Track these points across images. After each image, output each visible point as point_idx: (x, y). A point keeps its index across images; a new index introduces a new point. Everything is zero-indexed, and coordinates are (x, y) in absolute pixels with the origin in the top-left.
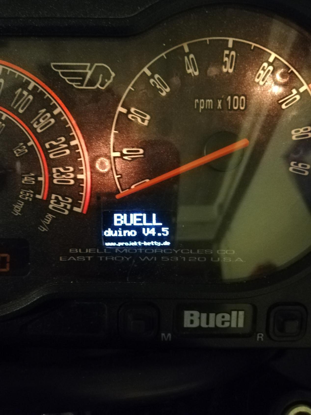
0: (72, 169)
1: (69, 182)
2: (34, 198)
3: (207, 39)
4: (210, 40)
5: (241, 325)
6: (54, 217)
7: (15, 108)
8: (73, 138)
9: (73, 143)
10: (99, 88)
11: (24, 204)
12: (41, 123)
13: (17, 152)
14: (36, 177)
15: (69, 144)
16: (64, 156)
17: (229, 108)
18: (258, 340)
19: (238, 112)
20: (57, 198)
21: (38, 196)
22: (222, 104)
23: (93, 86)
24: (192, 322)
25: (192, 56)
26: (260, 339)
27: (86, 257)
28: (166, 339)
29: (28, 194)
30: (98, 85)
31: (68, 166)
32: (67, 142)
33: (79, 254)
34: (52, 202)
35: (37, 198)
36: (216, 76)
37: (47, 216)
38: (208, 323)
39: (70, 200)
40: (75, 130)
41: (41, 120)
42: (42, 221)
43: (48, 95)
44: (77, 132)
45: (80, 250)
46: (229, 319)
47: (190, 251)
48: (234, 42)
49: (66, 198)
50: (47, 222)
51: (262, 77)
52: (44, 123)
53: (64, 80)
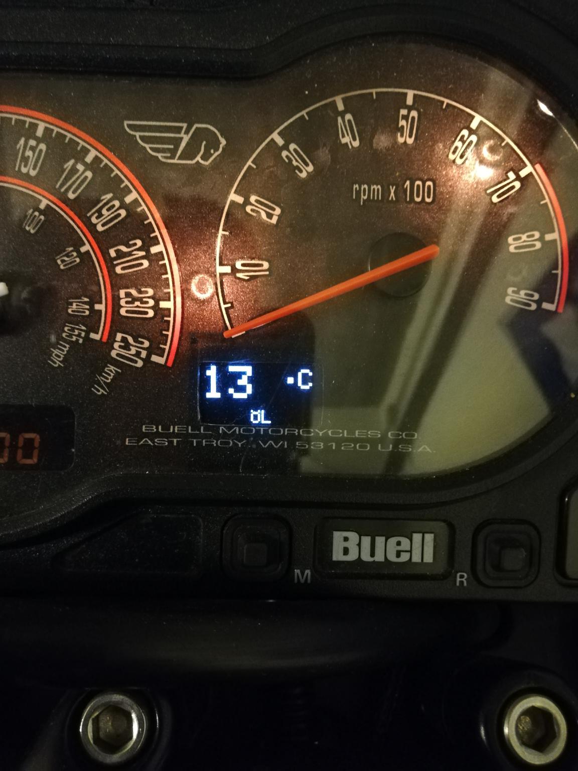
0: (151, 292)
1: (146, 313)
2: (87, 338)
3: (374, 91)
4: (377, 93)
5: (429, 558)
6: (119, 371)
7: (63, 190)
8: (155, 242)
9: (154, 250)
11: (69, 347)
12: (104, 217)
13: (63, 261)
14: (91, 304)
15: (148, 251)
16: (139, 270)
17: (408, 199)
18: (458, 584)
19: (421, 206)
20: (124, 340)
21: (93, 336)
22: (395, 192)
23: (192, 159)
24: (346, 551)
25: (348, 117)
26: (462, 582)
27: (170, 439)
28: (302, 581)
29: (76, 332)
30: (198, 158)
31: (146, 287)
32: (145, 247)
33: (158, 435)
34: (116, 345)
35: (93, 340)
36: (388, 149)
37: (108, 370)
38: (373, 554)
39: (147, 344)
40: (159, 229)
41: (104, 211)
42: (99, 377)
43: (117, 171)
44: (162, 232)
45: (160, 427)
46: (409, 549)
47: (343, 433)
48: (415, 96)
49: (140, 339)
50: (107, 379)
51: (459, 152)
52: (109, 216)
53: (145, 148)
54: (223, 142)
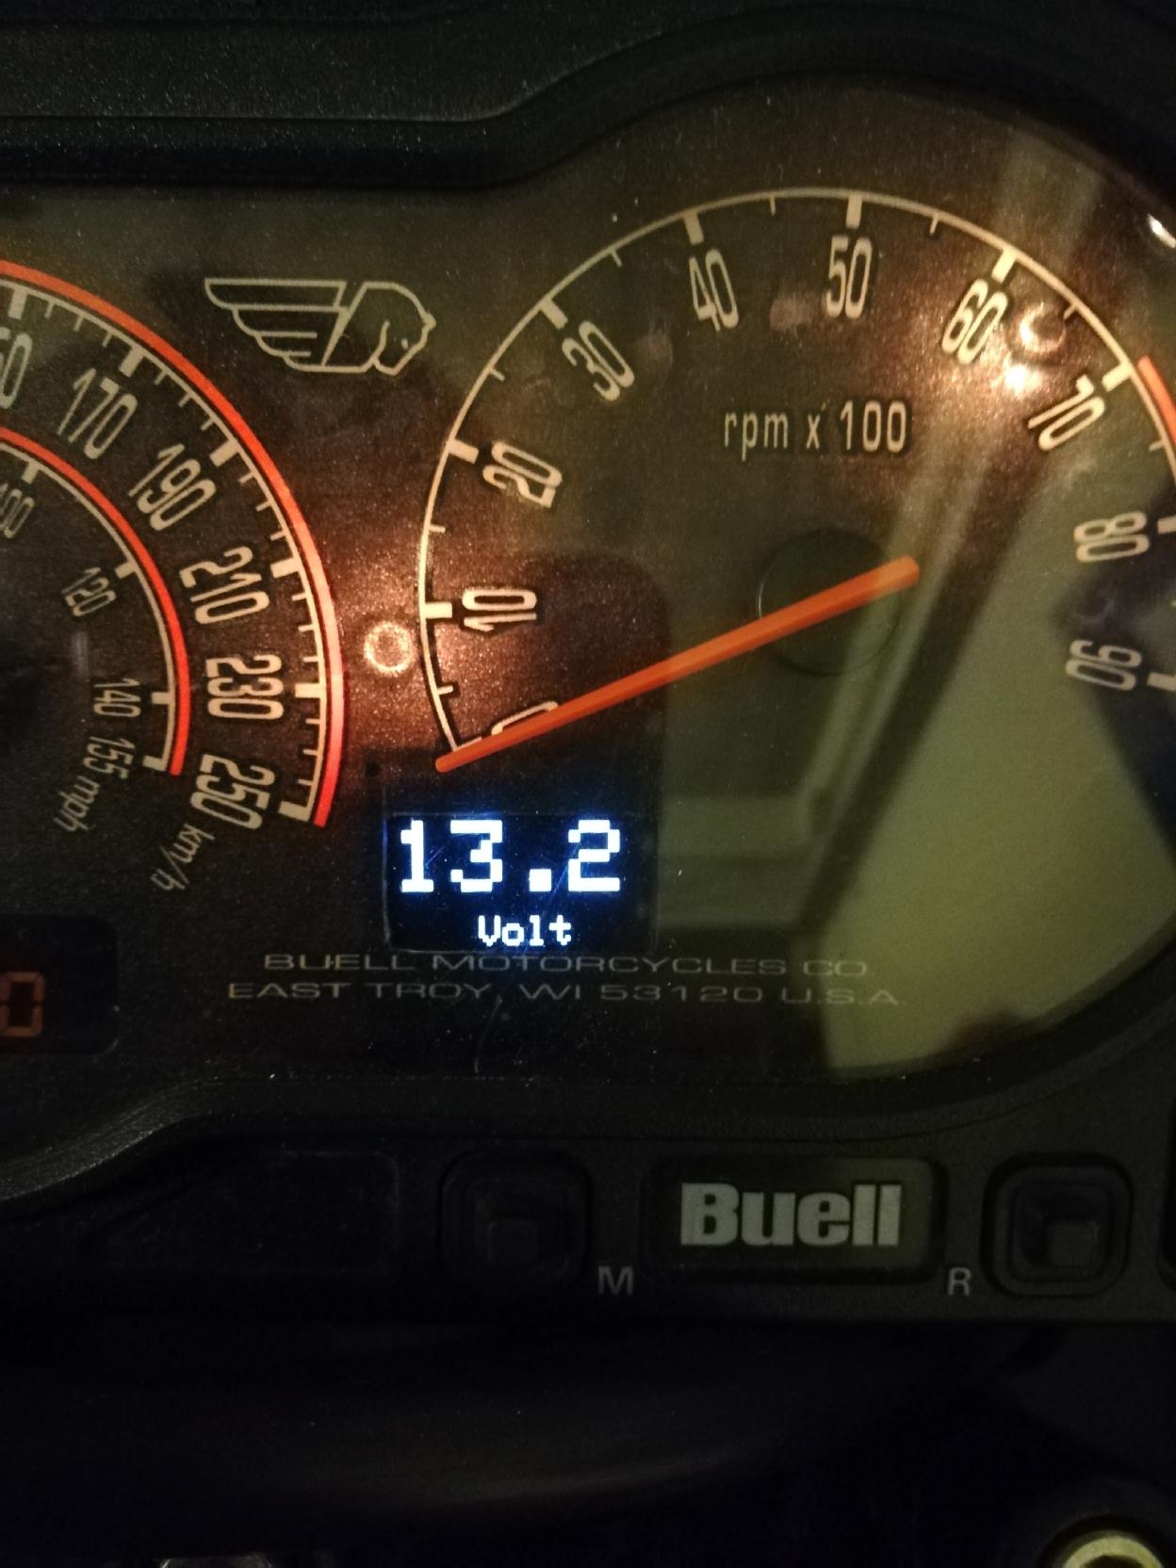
0: (275, 663)
1: (267, 710)
2: (137, 769)
3: (771, 196)
4: (778, 201)
5: (889, 1236)
6: (210, 837)
7: (72, 439)
8: (281, 551)
9: (280, 569)
10: (380, 373)
11: (99, 789)
12: (167, 497)
13: (79, 599)
14: (145, 692)
15: (266, 573)
16: (249, 615)
17: (849, 446)
18: (951, 1291)
19: (879, 460)
20: (218, 769)
21: (150, 762)
22: (820, 430)
23: (359, 363)
24: (710, 1225)
25: (713, 257)
26: (960, 1289)
27: (325, 985)
28: (615, 1290)
29: (114, 755)
30: (374, 360)
31: (264, 651)
32: (260, 564)
33: (297, 975)
34: (202, 782)
35: (149, 770)
36: (802, 329)
37: (185, 836)
38: (768, 1230)
39: (269, 778)
40: (289, 523)
41: (166, 485)
42: (165, 853)
43: (191, 394)
44: (295, 530)
45: (302, 960)
46: (845, 1215)
47: (704, 966)
48: (867, 205)
49: (254, 768)
50: (185, 855)
51: (967, 333)
52: (177, 494)
53: (253, 339)
54: (429, 322)
